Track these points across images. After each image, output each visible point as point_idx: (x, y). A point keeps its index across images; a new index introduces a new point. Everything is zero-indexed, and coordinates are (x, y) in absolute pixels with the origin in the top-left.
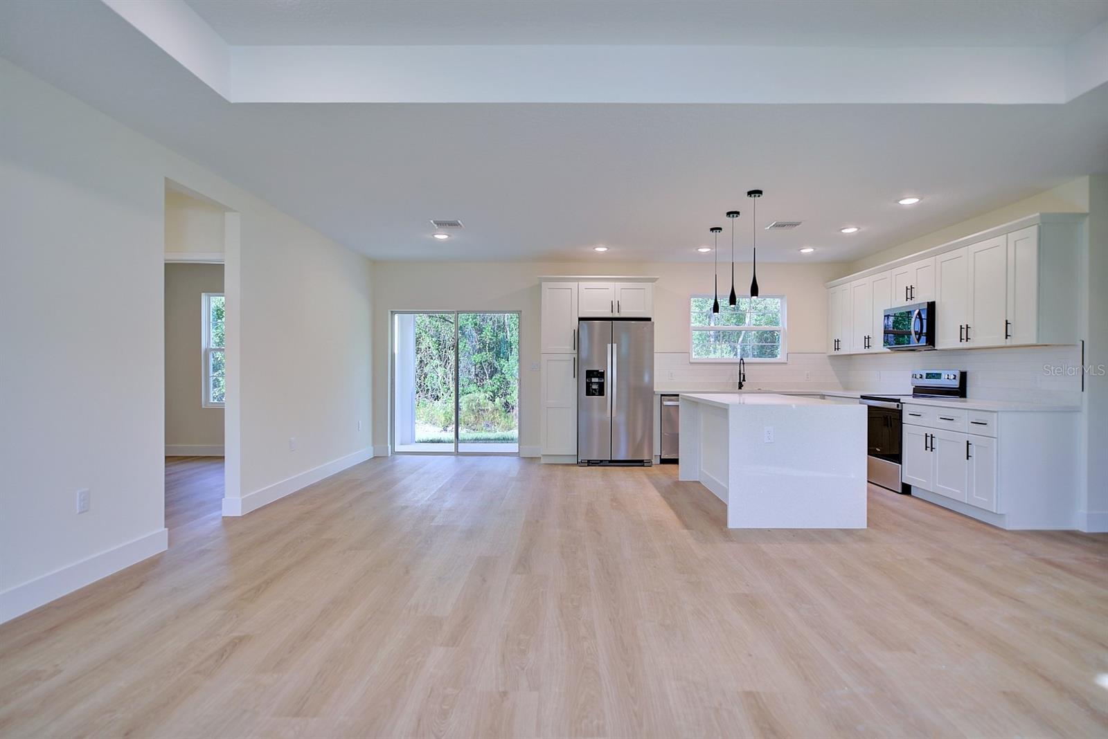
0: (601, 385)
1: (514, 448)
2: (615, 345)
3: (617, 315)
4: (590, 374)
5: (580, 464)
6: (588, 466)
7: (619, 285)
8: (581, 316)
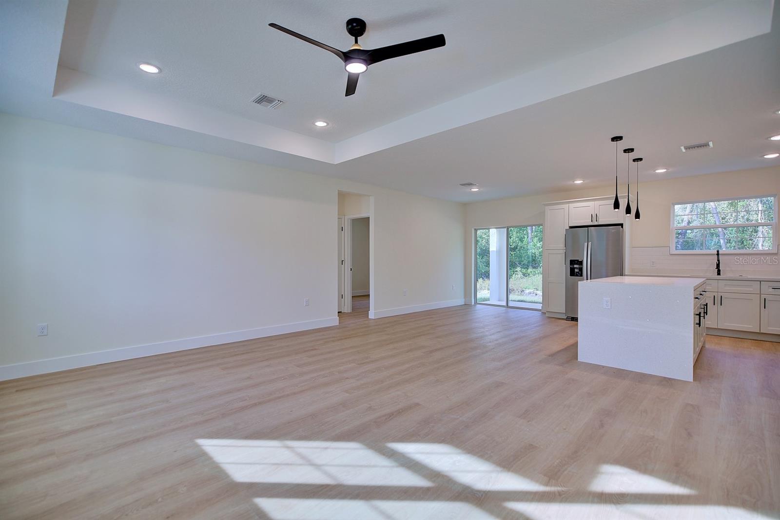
0: (581, 269)
1: (539, 307)
2: (590, 243)
3: (596, 223)
4: (573, 262)
5: (567, 319)
6: (572, 321)
7: (598, 203)
8: (570, 225)
